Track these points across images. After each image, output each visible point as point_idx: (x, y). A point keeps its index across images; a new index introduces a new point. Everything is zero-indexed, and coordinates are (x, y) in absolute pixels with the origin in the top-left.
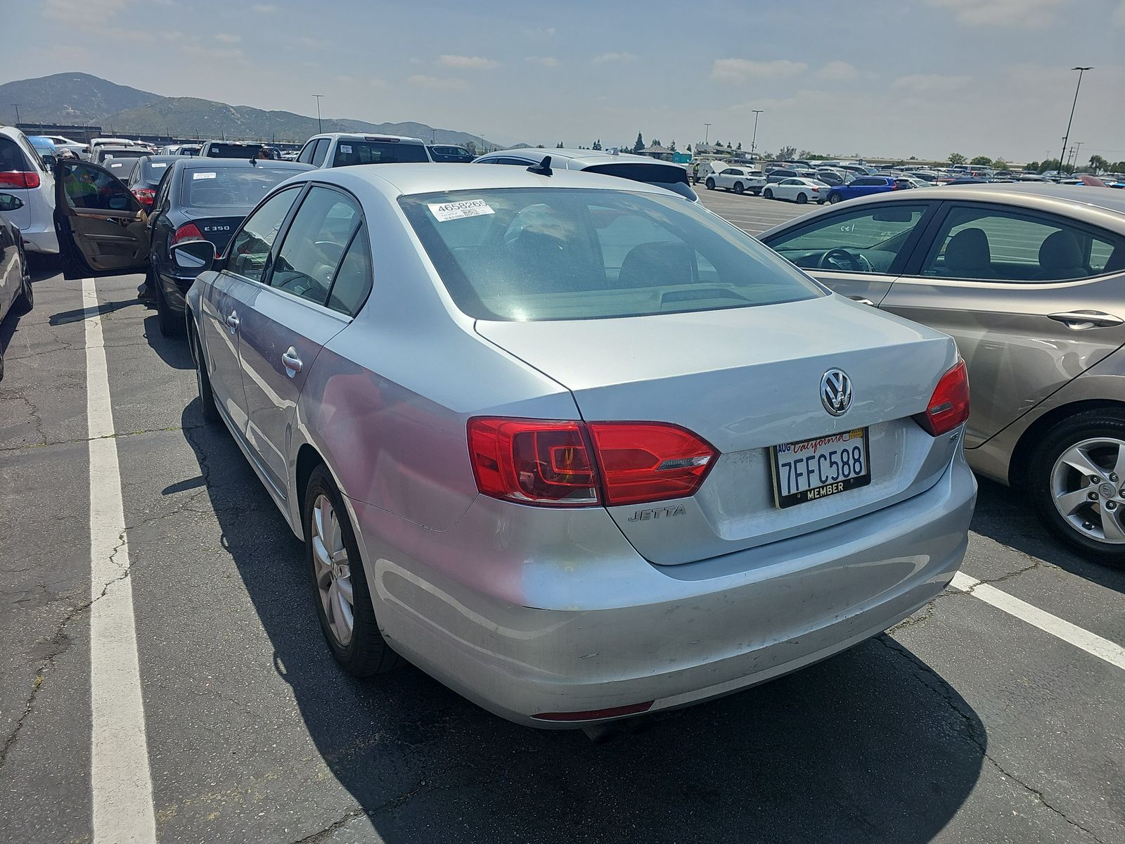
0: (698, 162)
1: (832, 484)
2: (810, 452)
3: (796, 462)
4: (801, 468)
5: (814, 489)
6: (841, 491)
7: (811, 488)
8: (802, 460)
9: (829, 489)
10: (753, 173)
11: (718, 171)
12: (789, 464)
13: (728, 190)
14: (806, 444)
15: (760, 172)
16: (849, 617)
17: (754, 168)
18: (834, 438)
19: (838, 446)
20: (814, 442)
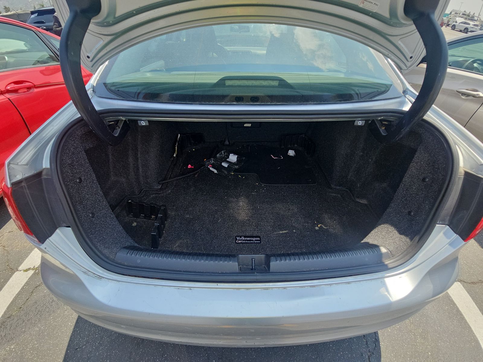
0: (451, 17)
10: (475, 25)
11: (458, 22)
13: (461, 31)
15: (478, 25)
17: (476, 23)
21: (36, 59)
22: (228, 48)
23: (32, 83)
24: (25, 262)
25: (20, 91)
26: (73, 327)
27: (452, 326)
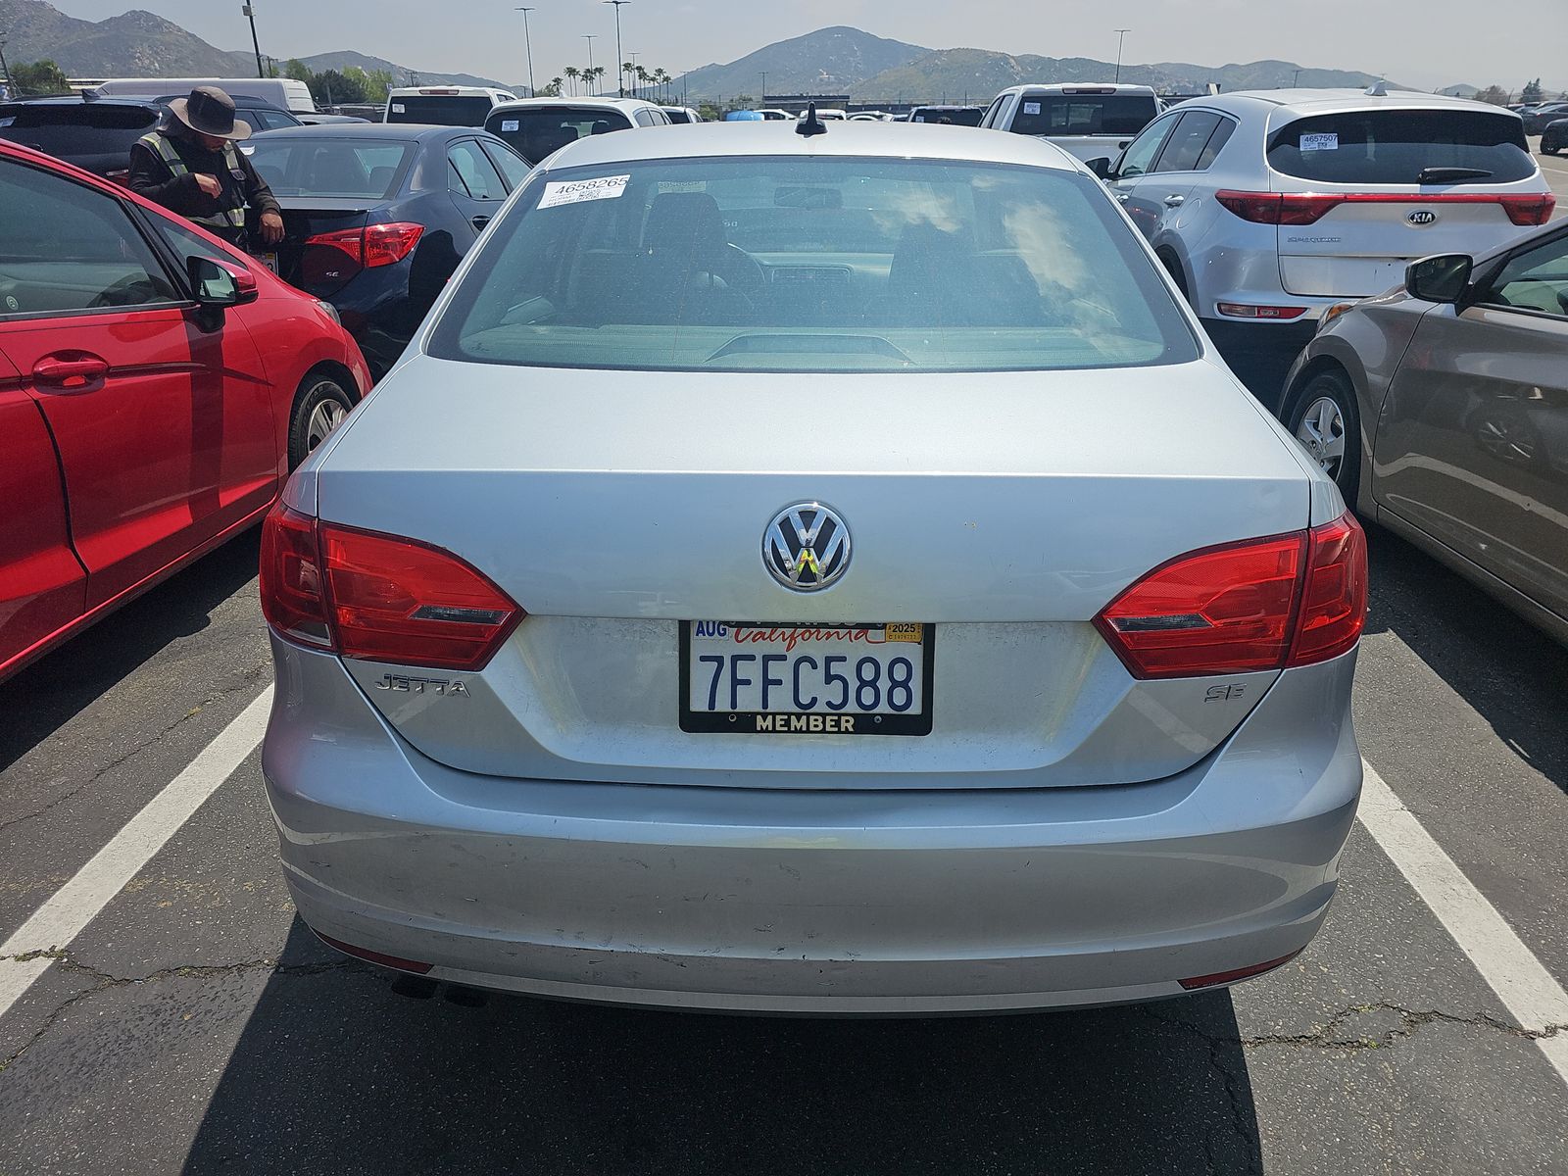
1: (824, 715)
2: (778, 647)
3: (735, 659)
4: (749, 671)
5: (774, 715)
6: (847, 731)
7: (768, 711)
8: (752, 658)
9: (815, 722)
12: (720, 660)
14: (768, 631)
16: (811, 959)
18: (842, 632)
19: (854, 649)
20: (788, 631)
21: (103, 289)
22: (765, 258)
23: (104, 361)
24: (18, 934)
25: (66, 383)
26: (206, 1106)
27: (1548, 1153)
